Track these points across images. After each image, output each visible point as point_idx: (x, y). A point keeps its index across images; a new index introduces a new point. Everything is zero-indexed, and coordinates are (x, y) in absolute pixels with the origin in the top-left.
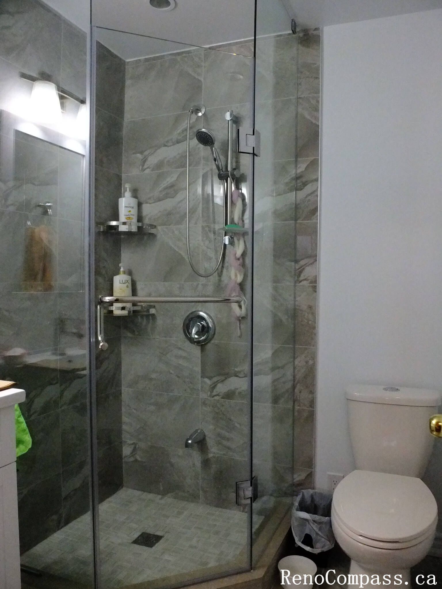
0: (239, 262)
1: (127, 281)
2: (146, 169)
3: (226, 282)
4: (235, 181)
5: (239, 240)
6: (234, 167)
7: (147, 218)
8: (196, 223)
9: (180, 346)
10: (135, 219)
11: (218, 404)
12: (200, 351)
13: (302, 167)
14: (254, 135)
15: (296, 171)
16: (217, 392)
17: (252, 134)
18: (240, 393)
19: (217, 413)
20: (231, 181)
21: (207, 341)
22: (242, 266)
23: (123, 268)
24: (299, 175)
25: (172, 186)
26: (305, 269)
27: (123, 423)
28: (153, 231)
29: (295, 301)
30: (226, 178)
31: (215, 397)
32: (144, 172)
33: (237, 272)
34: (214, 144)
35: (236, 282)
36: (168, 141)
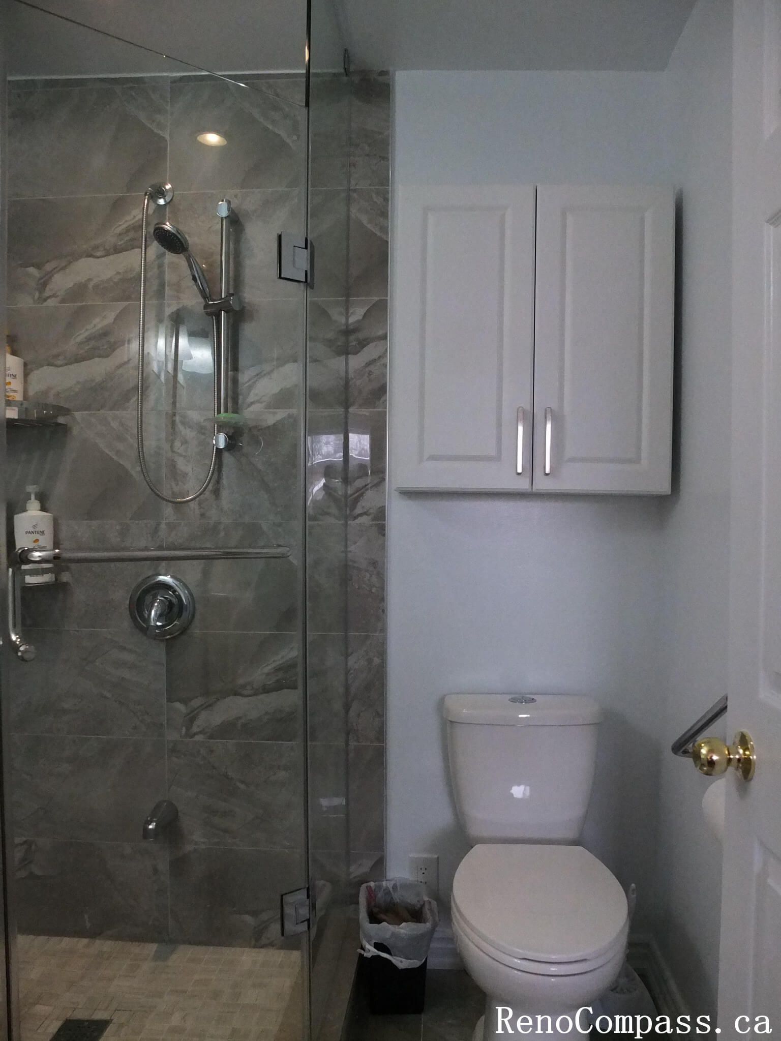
2: (48, 298)
7: (51, 395)
8: (154, 408)
9: (122, 644)
11: (202, 749)
12: (164, 652)
13: (357, 314)
14: (307, 249)
15: (347, 319)
16: (198, 726)
17: (304, 246)
18: (245, 725)
19: (200, 767)
24: (351, 327)
25: (104, 334)
26: (364, 495)
28: (63, 420)
29: (346, 552)
31: (196, 736)
32: (44, 304)
36: (96, 248)
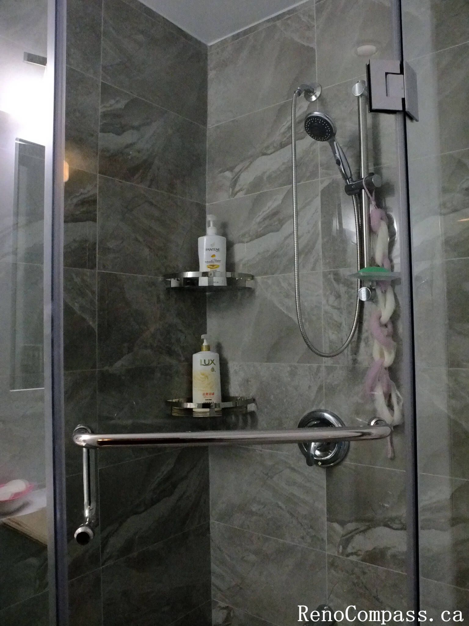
0: (385, 331)
1: (213, 362)
2: (237, 192)
3: (365, 364)
4: (374, 193)
5: (384, 293)
6: (372, 169)
7: (241, 265)
8: (313, 269)
9: (293, 466)
10: (221, 268)
11: (356, 569)
12: (324, 477)
14: (403, 74)
16: (353, 548)
17: (399, 72)
18: (394, 556)
19: (354, 584)
20: (367, 195)
21: (337, 460)
22: (393, 337)
23: (207, 342)
25: (275, 213)
27: (212, 574)
28: (249, 284)
30: (358, 190)
31: (351, 556)
32: (235, 197)
33: (384, 348)
34: (334, 134)
35: (382, 365)
36: (267, 147)
